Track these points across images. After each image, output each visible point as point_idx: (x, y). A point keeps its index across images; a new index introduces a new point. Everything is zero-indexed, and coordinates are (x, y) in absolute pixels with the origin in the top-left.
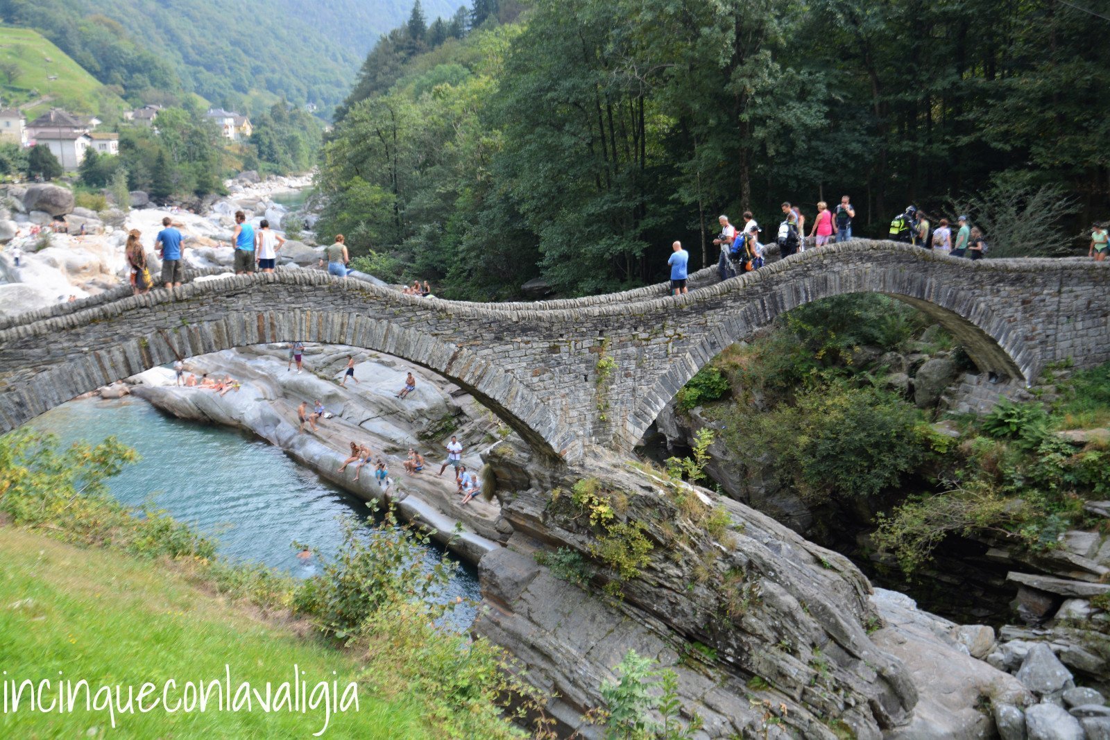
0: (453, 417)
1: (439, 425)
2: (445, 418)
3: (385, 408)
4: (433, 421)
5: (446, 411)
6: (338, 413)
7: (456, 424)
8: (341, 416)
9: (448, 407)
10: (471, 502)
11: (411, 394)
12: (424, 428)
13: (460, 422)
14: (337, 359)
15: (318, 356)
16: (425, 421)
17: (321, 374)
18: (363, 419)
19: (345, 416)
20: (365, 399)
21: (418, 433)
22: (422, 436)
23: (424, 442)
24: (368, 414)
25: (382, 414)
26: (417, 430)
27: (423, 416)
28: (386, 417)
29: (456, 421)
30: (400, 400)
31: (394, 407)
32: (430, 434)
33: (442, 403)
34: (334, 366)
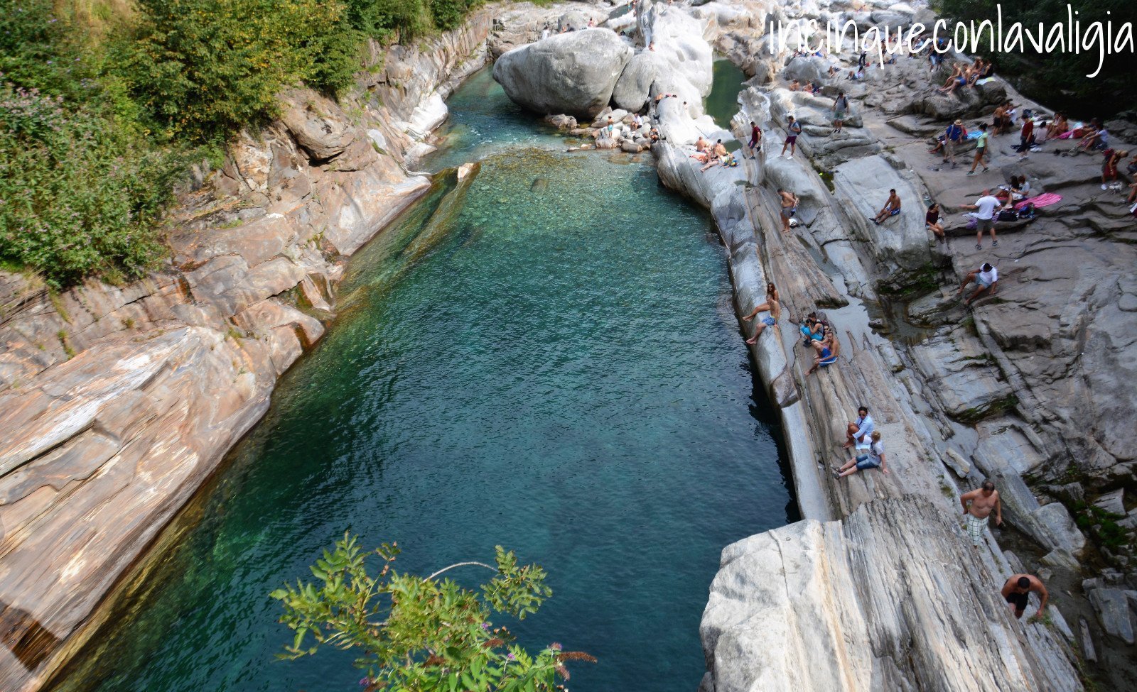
0: (937, 269)
1: (913, 277)
2: (923, 269)
3: (857, 231)
4: (905, 270)
5: (928, 259)
6: (807, 221)
7: (939, 281)
8: (808, 226)
9: (931, 254)
10: (852, 479)
11: (892, 220)
12: (888, 278)
13: (944, 279)
14: (842, 147)
15: (822, 140)
16: (893, 267)
17: (818, 163)
18: (830, 239)
19: (813, 228)
20: (843, 211)
21: (880, 282)
22: (882, 288)
23: (884, 297)
24: (838, 233)
25: (852, 237)
26: (879, 277)
27: (894, 260)
28: (855, 243)
29: (940, 275)
30: (874, 225)
31: (866, 232)
32: (895, 287)
33: (923, 246)
34: (837, 155)
